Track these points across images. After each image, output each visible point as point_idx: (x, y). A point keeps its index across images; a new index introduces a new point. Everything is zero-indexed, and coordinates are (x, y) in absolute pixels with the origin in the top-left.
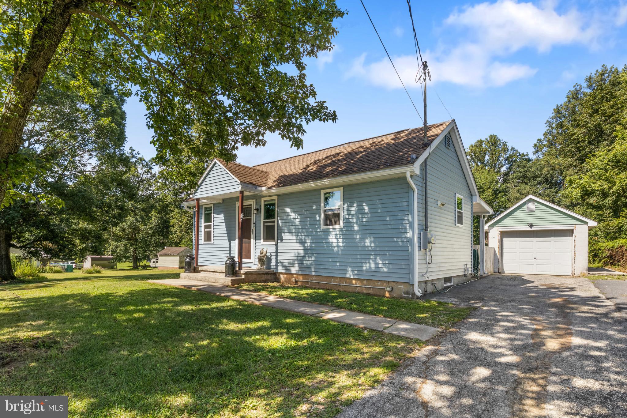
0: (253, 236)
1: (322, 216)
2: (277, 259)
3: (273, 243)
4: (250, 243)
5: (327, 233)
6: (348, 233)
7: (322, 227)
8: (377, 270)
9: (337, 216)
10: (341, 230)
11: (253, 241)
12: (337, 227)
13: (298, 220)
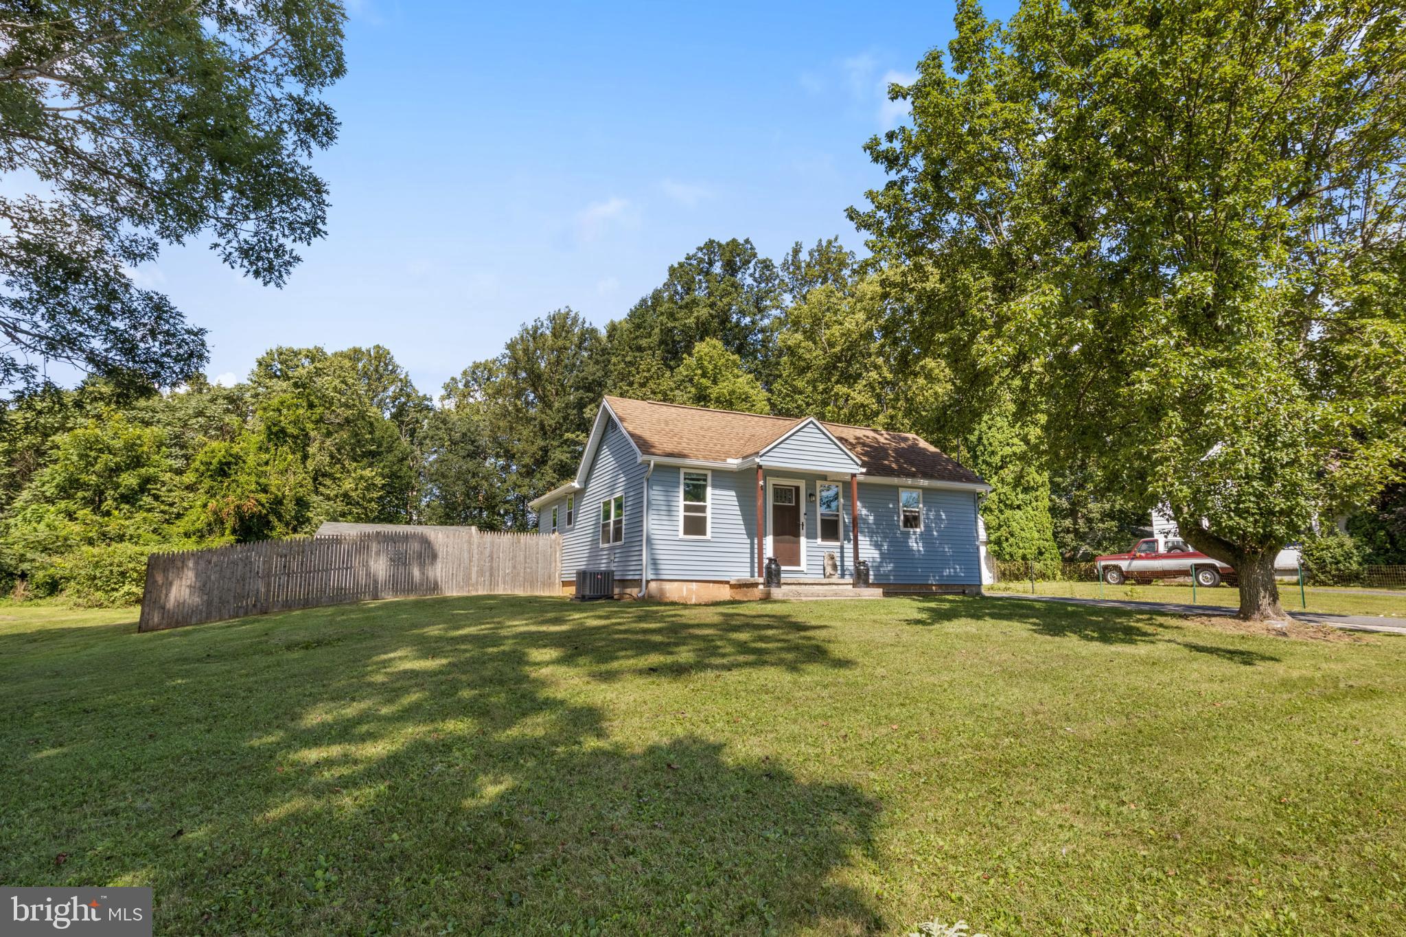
0: (803, 532)
1: (902, 517)
2: (842, 565)
3: (838, 544)
4: (799, 542)
5: (906, 536)
6: (926, 537)
7: (902, 528)
8: (956, 575)
9: (916, 519)
10: (922, 534)
11: (803, 540)
12: (918, 530)
13: (871, 518)
